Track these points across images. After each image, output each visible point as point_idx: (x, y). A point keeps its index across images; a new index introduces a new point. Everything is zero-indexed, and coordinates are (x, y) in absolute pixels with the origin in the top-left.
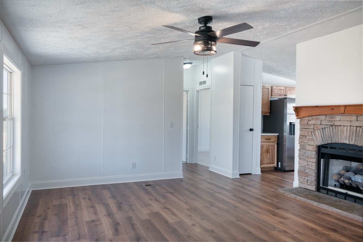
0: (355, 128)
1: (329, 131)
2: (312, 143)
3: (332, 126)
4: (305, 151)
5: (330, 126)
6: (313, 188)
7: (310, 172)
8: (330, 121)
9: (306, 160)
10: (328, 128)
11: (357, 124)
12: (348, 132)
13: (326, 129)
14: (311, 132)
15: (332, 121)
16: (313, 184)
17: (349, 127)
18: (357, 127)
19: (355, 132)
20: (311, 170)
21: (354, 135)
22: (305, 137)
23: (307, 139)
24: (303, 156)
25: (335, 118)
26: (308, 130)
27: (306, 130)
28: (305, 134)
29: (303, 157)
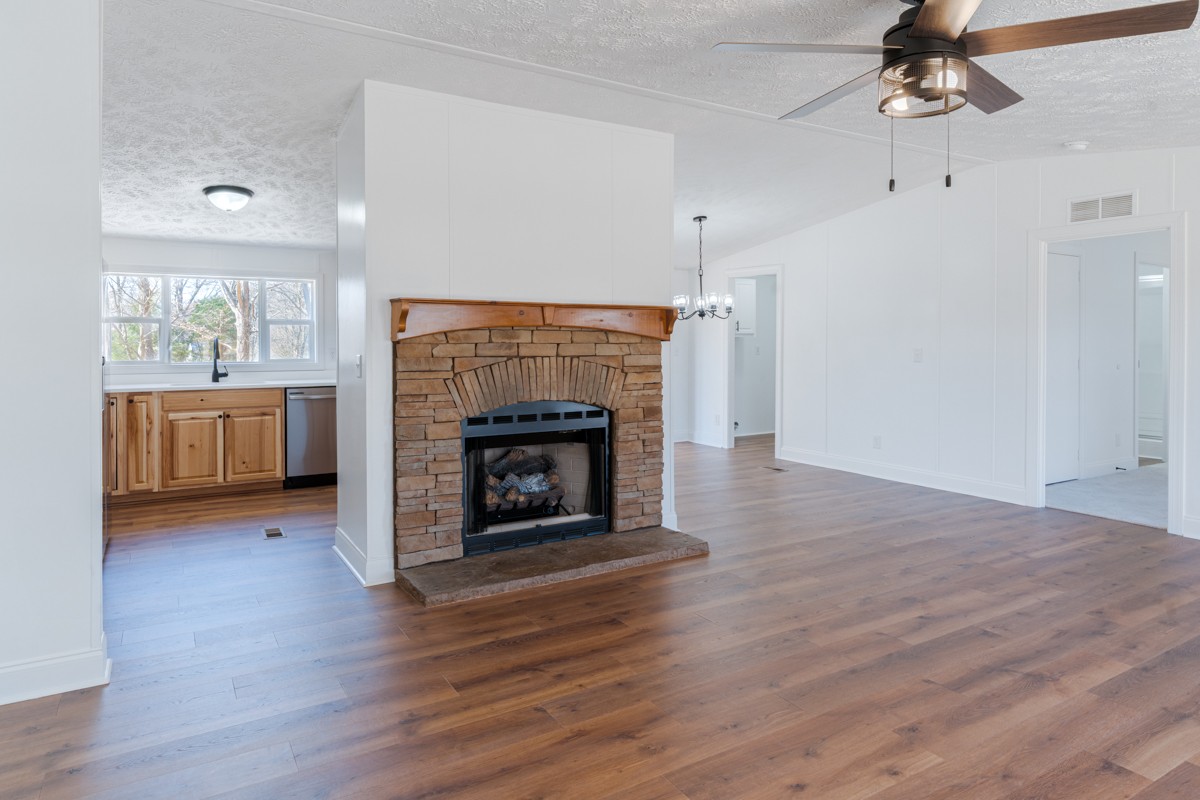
0: (568, 360)
1: (504, 373)
2: (451, 414)
3: (510, 358)
4: (423, 444)
5: (505, 359)
6: (458, 551)
7: (446, 506)
8: (505, 346)
9: (431, 471)
10: (502, 365)
11: (571, 350)
12: (554, 372)
13: (495, 368)
14: (445, 380)
15: (510, 346)
16: (455, 539)
17: (553, 360)
18: (572, 358)
19: (567, 369)
20: (450, 498)
21: (567, 377)
22: (422, 399)
23: (428, 404)
24: (419, 460)
25: (518, 338)
26: (433, 376)
27: (427, 375)
28: (421, 389)
29: (416, 465)
